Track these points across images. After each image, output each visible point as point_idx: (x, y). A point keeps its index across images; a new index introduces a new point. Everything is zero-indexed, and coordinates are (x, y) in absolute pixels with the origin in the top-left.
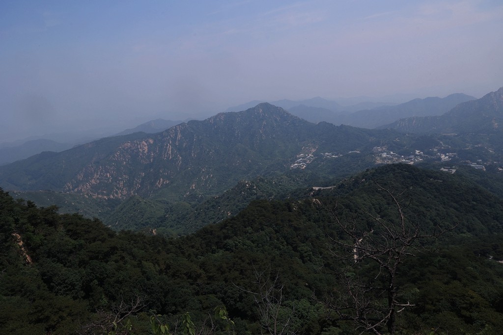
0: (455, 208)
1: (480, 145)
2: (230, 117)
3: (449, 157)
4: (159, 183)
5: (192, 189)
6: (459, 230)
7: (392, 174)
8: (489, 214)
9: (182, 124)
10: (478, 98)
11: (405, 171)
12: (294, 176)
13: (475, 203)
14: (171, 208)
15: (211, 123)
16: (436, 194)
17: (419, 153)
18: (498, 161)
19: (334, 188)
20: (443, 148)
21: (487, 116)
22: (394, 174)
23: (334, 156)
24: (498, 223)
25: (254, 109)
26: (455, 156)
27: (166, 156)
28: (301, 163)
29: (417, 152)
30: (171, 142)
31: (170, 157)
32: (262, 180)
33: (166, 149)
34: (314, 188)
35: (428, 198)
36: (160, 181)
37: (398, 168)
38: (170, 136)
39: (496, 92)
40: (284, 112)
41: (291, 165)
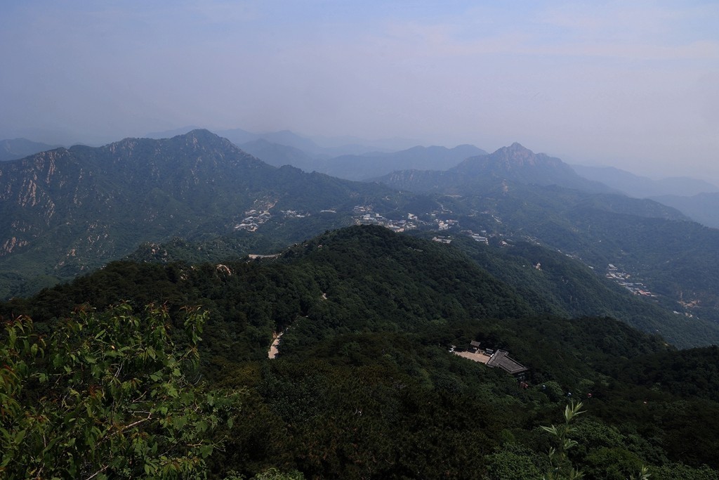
0: (433, 287)
1: (486, 213)
2: (145, 146)
3: (449, 225)
4: (9, 245)
5: (71, 257)
6: (432, 315)
7: (357, 239)
8: (473, 295)
9: (60, 150)
10: (490, 153)
11: (376, 235)
12: (234, 241)
13: (458, 280)
14: (22, 286)
15: (112, 153)
16: (412, 267)
17: (412, 217)
18: (504, 233)
19: (279, 257)
20: (442, 212)
21: (498, 177)
22: (359, 238)
23: (299, 216)
24: (482, 306)
25: (183, 137)
26: (456, 224)
27: (25, 200)
28: (249, 223)
29: (410, 215)
30: (36, 178)
31: (34, 203)
32: (181, 244)
33: (26, 189)
34: (250, 256)
35: (400, 272)
36: (10, 241)
37: (367, 231)
38: (35, 168)
39: (509, 147)
40: (231, 146)
41: (235, 225)
